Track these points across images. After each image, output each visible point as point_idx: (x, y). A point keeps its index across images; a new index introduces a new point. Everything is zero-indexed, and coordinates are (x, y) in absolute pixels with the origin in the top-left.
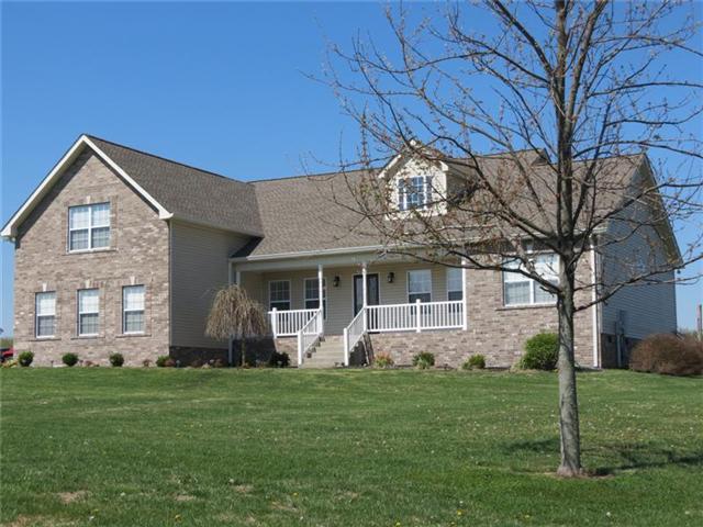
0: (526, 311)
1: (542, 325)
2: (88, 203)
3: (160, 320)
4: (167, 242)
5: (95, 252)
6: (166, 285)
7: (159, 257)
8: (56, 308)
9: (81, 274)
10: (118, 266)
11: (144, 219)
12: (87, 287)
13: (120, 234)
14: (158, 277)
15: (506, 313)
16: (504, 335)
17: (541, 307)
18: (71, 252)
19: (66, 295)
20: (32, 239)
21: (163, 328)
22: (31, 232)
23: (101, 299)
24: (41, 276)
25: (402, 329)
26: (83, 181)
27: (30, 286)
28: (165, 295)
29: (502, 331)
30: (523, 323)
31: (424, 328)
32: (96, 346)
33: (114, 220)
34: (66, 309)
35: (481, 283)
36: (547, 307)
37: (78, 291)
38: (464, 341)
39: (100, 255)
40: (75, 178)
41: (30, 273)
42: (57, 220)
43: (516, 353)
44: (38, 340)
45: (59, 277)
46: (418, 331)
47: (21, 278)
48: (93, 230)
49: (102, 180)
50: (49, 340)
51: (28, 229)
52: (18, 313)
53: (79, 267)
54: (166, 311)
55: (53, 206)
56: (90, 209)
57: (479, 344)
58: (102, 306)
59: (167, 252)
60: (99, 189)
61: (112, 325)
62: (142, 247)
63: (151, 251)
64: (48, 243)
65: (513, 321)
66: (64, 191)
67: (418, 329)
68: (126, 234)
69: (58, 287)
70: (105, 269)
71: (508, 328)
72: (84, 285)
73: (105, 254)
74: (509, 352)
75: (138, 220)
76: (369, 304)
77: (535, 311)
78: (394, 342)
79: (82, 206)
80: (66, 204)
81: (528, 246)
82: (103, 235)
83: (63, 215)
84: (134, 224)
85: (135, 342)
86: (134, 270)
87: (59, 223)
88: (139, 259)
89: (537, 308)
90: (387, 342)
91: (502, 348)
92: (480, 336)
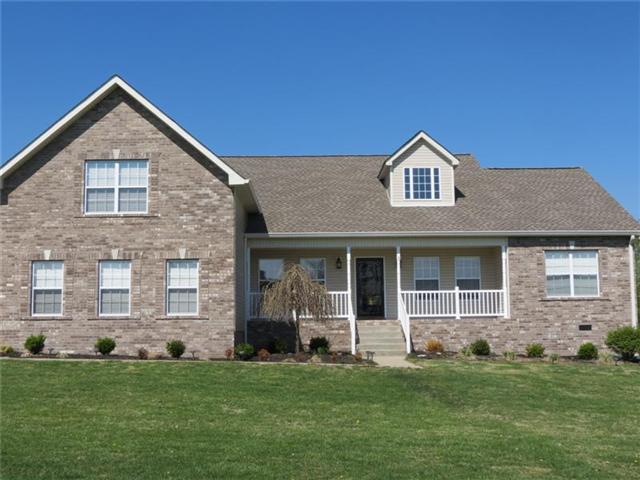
0: (569, 303)
1: (584, 316)
2: (116, 157)
3: (222, 301)
4: (232, 212)
5: (125, 217)
6: (231, 260)
7: (220, 229)
8: (66, 281)
9: (104, 241)
10: (161, 235)
11: (199, 183)
12: (115, 257)
13: (164, 197)
14: (219, 251)
15: (549, 304)
16: (547, 324)
17: (584, 300)
18: (87, 214)
19: (80, 266)
20: (28, 194)
21: (225, 311)
22: (26, 186)
23: (135, 273)
24: (40, 240)
25: (444, 315)
26: (108, 132)
27: (24, 252)
28: (230, 272)
29: (545, 320)
30: (566, 314)
31: (463, 315)
32: (127, 328)
33: (154, 181)
34: (81, 282)
35: (525, 274)
36: (588, 300)
37: (100, 261)
38: (508, 329)
39: (134, 220)
40: (95, 126)
41: (23, 236)
42: (69, 175)
43: (559, 342)
44: (36, 319)
45: (69, 243)
46: (458, 318)
47: (9, 241)
48: (121, 190)
49: (135, 133)
50: (53, 319)
51: (22, 182)
52: (4, 285)
53: (101, 232)
54: (230, 291)
55: (61, 157)
56: (117, 165)
57: (522, 332)
58: (135, 282)
59: (233, 222)
60: (133, 143)
61: (151, 304)
62: (195, 215)
63: (209, 221)
64: (53, 201)
65: (556, 312)
66: (80, 140)
67: (458, 316)
68: (172, 198)
69: (68, 255)
70: (141, 238)
71: (550, 317)
72: (110, 255)
73: (141, 220)
74: (553, 341)
75: (190, 183)
76: (403, 289)
77: (577, 303)
78: (434, 328)
79: (107, 161)
80: (81, 156)
81: (571, 242)
82: (135, 197)
83: (78, 169)
84: (185, 188)
85: (186, 325)
86: (185, 241)
87: (69, 178)
88: (190, 228)
89: (579, 300)
90: (428, 328)
91: (544, 336)
92: (524, 324)
